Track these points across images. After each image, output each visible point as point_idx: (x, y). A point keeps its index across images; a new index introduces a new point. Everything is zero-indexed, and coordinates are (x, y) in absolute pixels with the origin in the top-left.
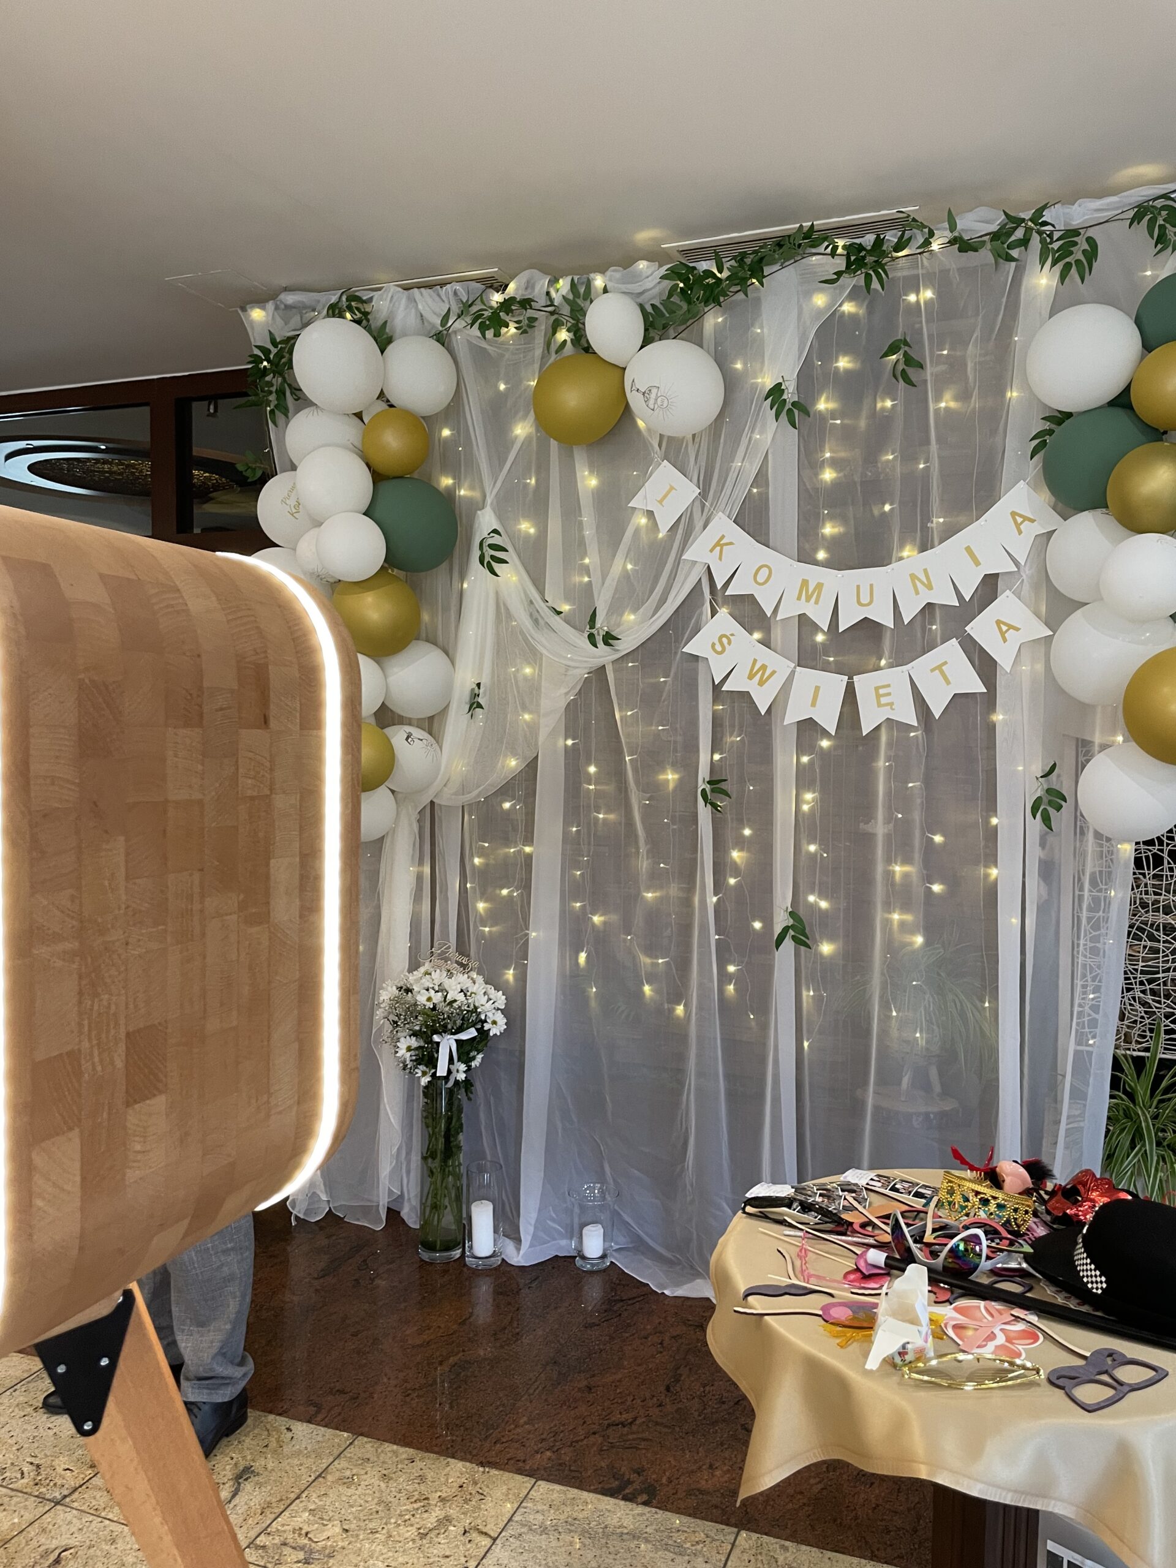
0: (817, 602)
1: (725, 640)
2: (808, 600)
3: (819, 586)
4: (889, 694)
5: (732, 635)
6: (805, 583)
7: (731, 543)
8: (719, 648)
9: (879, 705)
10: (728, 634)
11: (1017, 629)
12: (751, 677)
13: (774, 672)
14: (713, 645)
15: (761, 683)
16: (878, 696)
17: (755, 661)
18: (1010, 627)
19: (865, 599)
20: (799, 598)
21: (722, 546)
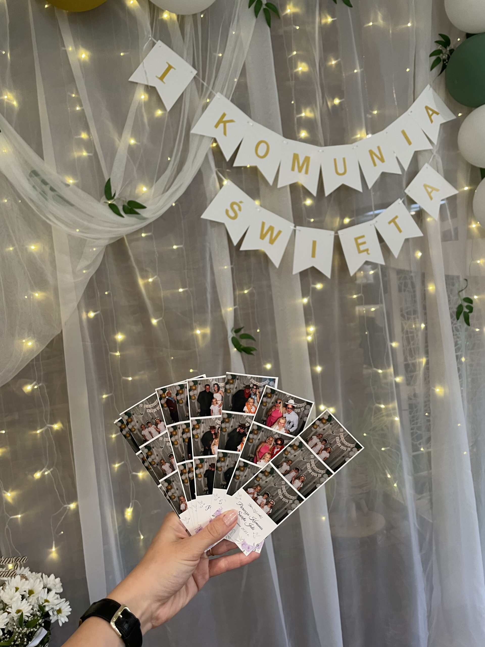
0: (307, 172)
1: (236, 207)
2: (300, 170)
3: (307, 159)
4: (364, 243)
5: (241, 202)
6: (296, 157)
7: (232, 121)
8: (232, 214)
9: (360, 252)
10: (237, 201)
11: (437, 190)
12: (262, 237)
13: (280, 232)
14: (227, 211)
15: (272, 241)
16: (358, 245)
17: (263, 224)
18: (433, 189)
19: (341, 170)
20: (293, 169)
21: (225, 123)
